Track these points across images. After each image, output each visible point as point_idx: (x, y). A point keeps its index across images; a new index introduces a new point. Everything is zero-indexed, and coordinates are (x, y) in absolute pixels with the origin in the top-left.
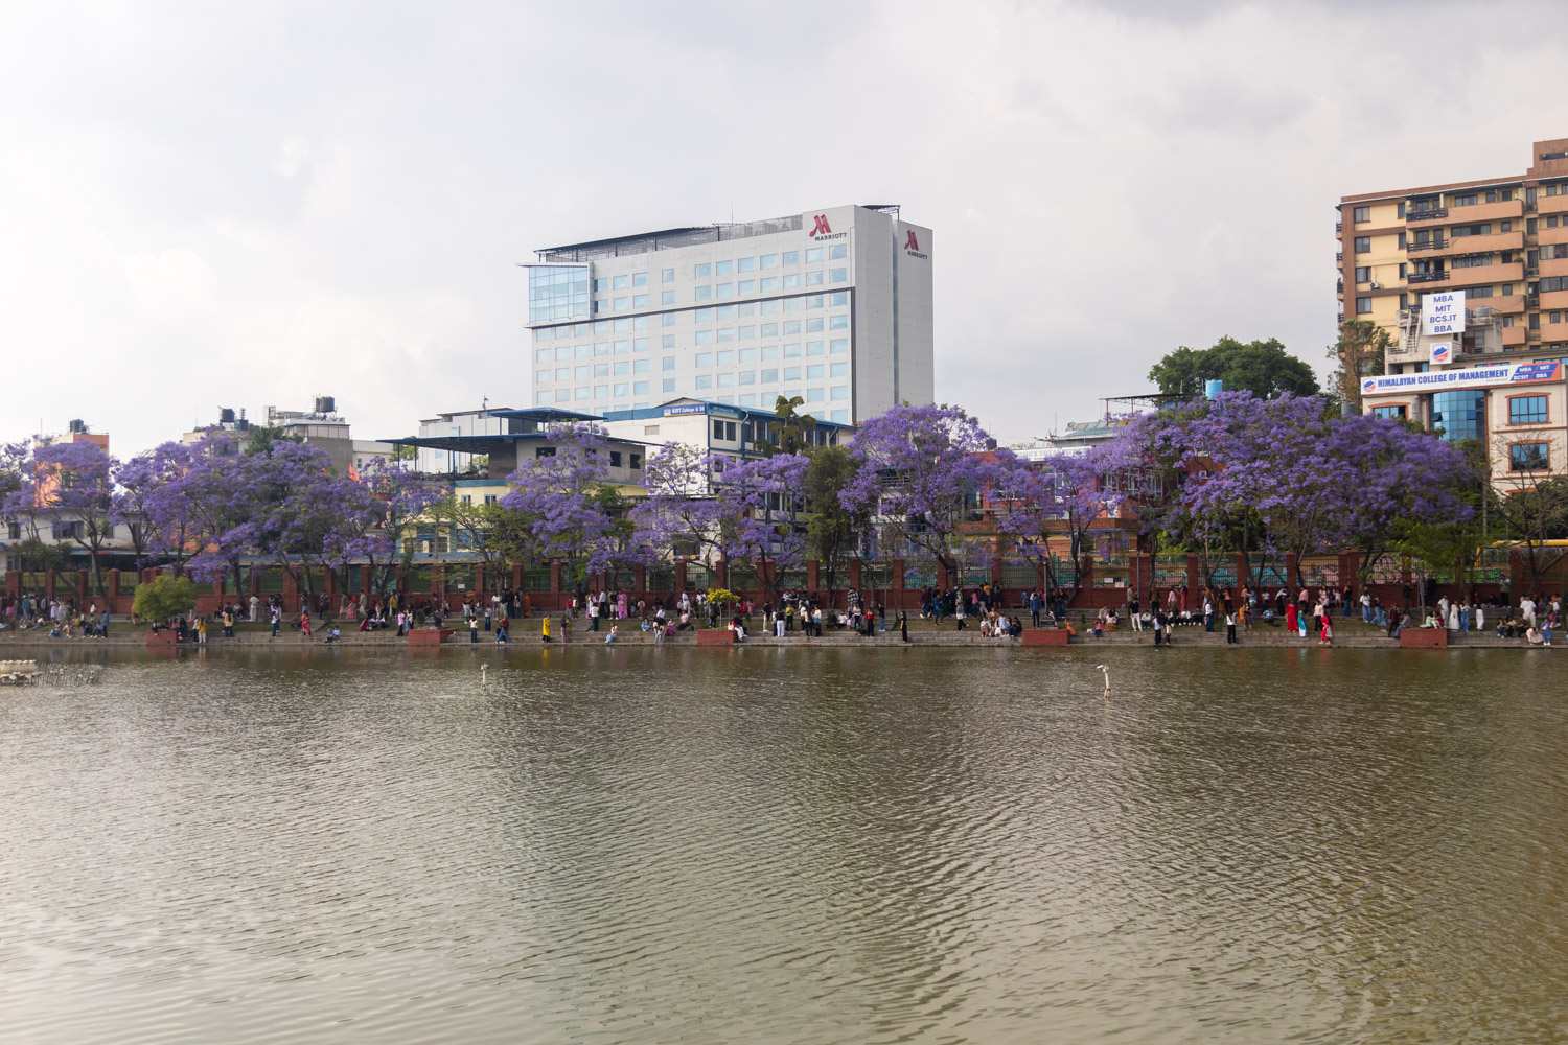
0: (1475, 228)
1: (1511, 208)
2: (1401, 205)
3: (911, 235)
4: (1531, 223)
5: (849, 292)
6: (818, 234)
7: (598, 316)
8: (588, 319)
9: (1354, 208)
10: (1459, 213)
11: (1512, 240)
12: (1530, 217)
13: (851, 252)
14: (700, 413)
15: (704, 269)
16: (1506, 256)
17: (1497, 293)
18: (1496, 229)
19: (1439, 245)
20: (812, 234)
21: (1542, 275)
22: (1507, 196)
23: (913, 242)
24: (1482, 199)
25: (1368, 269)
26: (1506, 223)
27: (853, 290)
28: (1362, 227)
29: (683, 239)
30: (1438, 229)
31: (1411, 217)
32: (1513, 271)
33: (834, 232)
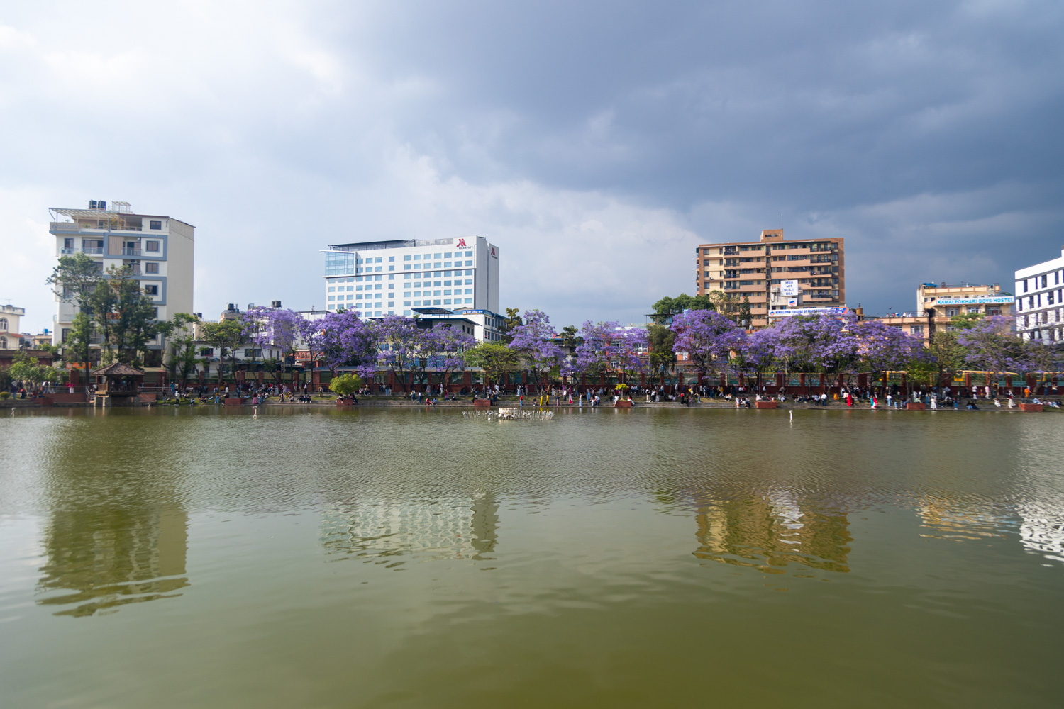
0: (748, 260)
1: (762, 253)
2: (721, 249)
3: (493, 249)
4: (768, 259)
5: (473, 271)
6: (460, 246)
7: (358, 274)
8: (354, 275)
9: (705, 250)
10: (743, 254)
11: (762, 265)
12: (768, 258)
13: (475, 254)
14: (480, 313)
15: (407, 258)
16: (759, 271)
17: (755, 283)
18: (755, 260)
19: (734, 265)
20: (458, 246)
21: (772, 278)
22: (759, 249)
23: (493, 253)
24: (750, 249)
25: (708, 272)
26: (759, 259)
27: (475, 269)
28: (706, 256)
29: (400, 245)
30: (734, 259)
31: (725, 254)
32: (762, 276)
33: (467, 246)
